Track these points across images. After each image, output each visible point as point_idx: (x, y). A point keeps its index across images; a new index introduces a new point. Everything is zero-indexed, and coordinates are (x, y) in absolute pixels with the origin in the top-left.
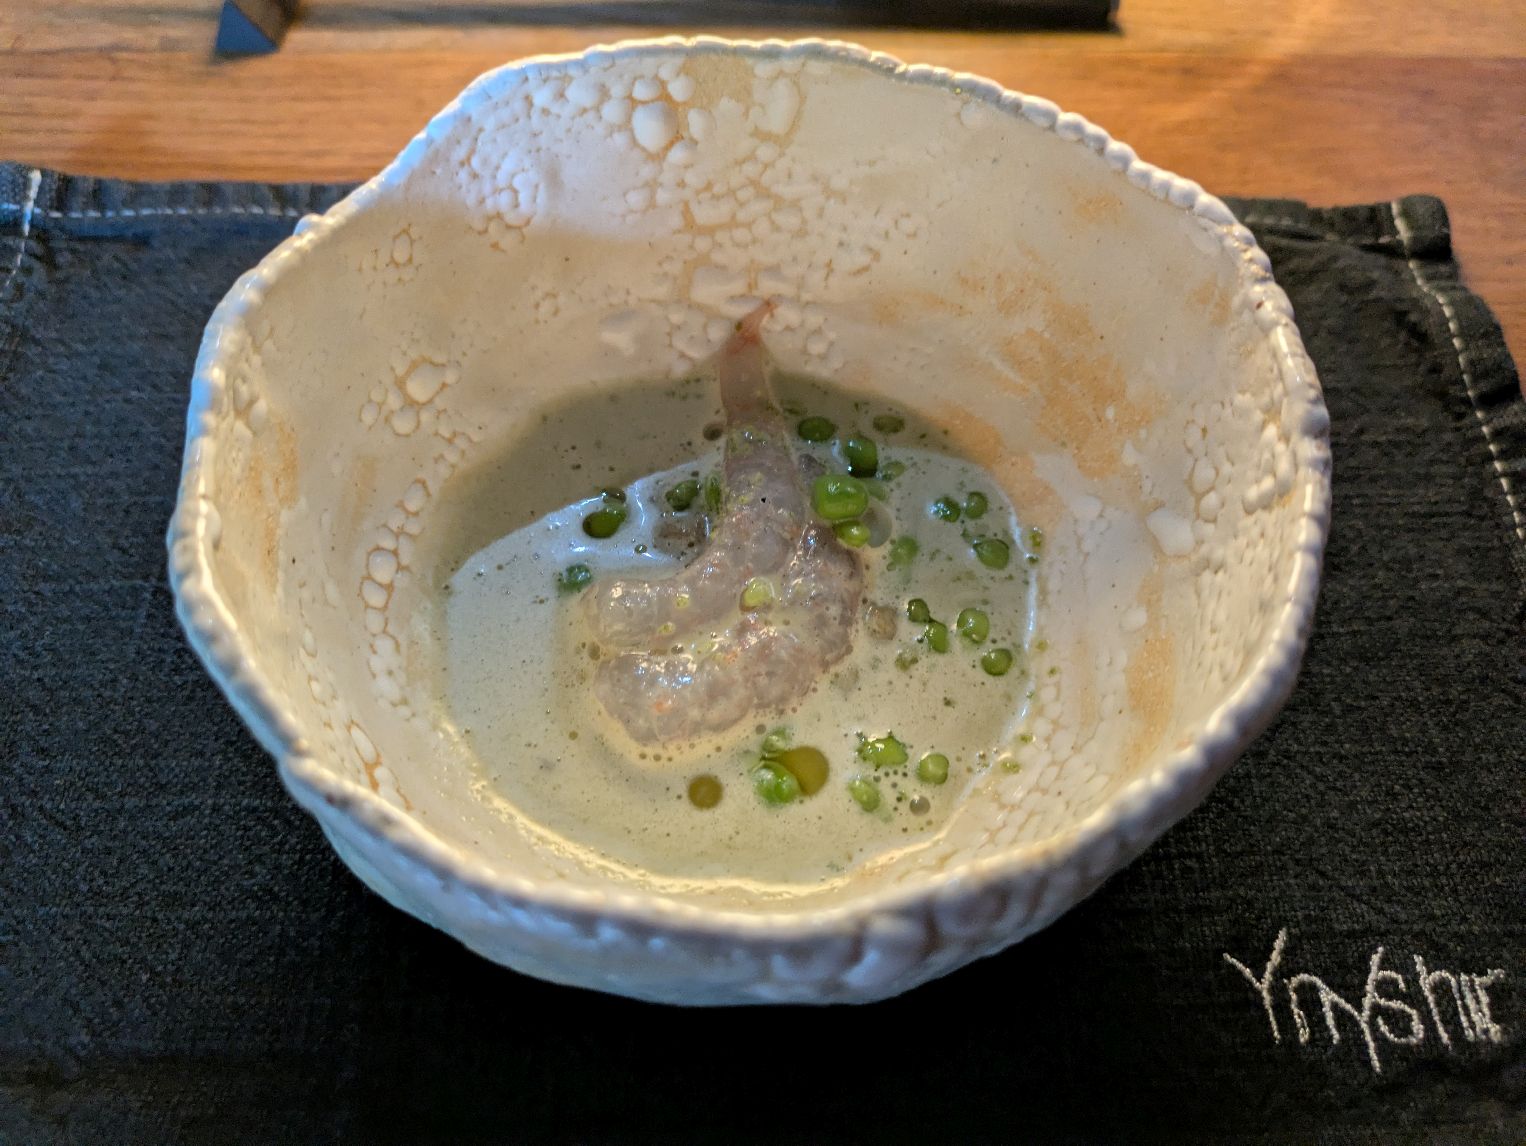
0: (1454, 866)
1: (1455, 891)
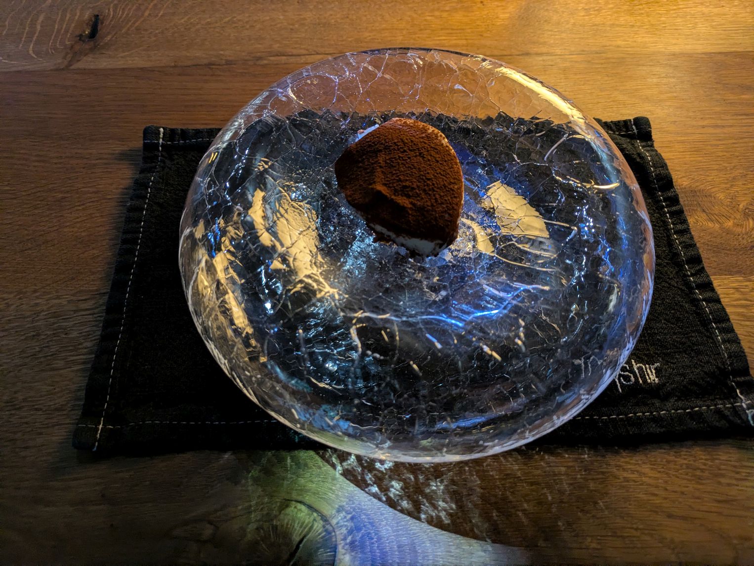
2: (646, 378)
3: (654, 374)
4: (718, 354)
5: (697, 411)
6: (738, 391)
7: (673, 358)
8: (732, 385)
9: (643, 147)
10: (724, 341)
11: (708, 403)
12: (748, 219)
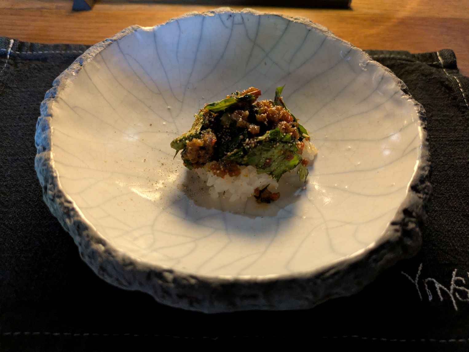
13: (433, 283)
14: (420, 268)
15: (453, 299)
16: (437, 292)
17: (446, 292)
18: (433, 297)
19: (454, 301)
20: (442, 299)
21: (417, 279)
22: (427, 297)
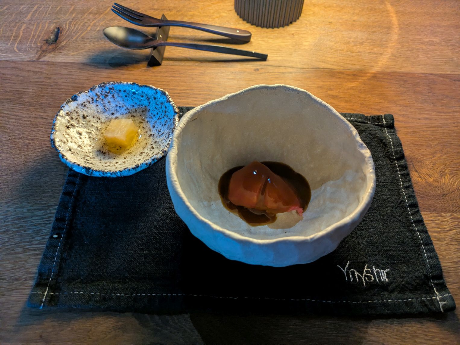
0: (382, 250)
1: (382, 255)
2: (381, 278)
3: (385, 276)
4: (424, 265)
5: (410, 301)
6: (435, 289)
7: (397, 266)
8: (432, 286)
9: (388, 132)
10: (429, 257)
11: (417, 296)
12: (442, 178)
13: (354, 272)
14: (348, 264)
15: (364, 281)
16: (355, 277)
17: (361, 277)
18: (353, 279)
19: (364, 282)
20: (358, 280)
21: (345, 269)
22: (350, 279)
